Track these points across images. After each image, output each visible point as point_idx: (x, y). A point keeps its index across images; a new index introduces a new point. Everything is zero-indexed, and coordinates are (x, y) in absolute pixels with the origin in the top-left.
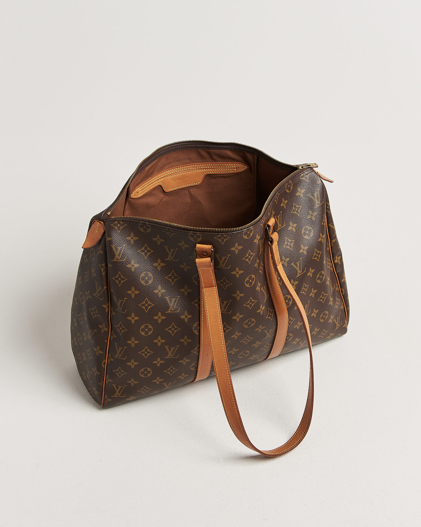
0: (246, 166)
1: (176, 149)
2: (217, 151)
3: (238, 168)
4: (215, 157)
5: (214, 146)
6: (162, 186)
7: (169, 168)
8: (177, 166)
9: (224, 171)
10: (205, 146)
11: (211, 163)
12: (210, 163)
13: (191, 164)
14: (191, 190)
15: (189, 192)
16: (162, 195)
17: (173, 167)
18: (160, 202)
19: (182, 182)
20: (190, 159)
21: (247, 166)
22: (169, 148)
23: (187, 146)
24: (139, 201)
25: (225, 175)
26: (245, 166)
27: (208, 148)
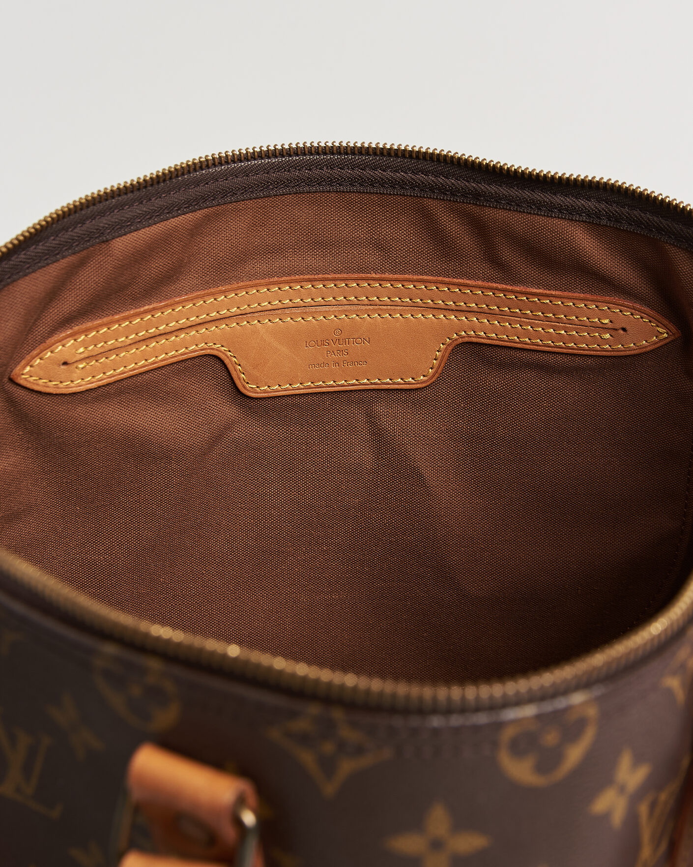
0: (665, 327)
1: (309, 182)
2: (519, 221)
3: (624, 329)
4: (507, 254)
5: (504, 191)
6: (227, 361)
7: (270, 276)
8: (312, 274)
9: (550, 337)
10: (461, 183)
11: (486, 284)
12: (480, 283)
13: (387, 275)
14: (380, 409)
15: (372, 419)
16: (228, 411)
17: (289, 274)
18: (217, 439)
19: (337, 363)
20: (381, 247)
21: (670, 326)
22: (272, 167)
23: (368, 173)
24: (81, 412)
25: (551, 359)
26: (660, 323)
27: (477, 197)
